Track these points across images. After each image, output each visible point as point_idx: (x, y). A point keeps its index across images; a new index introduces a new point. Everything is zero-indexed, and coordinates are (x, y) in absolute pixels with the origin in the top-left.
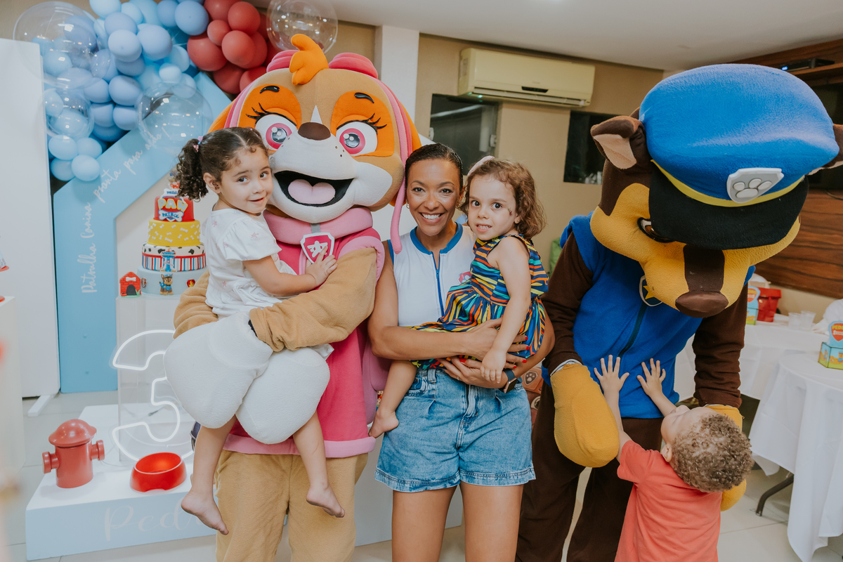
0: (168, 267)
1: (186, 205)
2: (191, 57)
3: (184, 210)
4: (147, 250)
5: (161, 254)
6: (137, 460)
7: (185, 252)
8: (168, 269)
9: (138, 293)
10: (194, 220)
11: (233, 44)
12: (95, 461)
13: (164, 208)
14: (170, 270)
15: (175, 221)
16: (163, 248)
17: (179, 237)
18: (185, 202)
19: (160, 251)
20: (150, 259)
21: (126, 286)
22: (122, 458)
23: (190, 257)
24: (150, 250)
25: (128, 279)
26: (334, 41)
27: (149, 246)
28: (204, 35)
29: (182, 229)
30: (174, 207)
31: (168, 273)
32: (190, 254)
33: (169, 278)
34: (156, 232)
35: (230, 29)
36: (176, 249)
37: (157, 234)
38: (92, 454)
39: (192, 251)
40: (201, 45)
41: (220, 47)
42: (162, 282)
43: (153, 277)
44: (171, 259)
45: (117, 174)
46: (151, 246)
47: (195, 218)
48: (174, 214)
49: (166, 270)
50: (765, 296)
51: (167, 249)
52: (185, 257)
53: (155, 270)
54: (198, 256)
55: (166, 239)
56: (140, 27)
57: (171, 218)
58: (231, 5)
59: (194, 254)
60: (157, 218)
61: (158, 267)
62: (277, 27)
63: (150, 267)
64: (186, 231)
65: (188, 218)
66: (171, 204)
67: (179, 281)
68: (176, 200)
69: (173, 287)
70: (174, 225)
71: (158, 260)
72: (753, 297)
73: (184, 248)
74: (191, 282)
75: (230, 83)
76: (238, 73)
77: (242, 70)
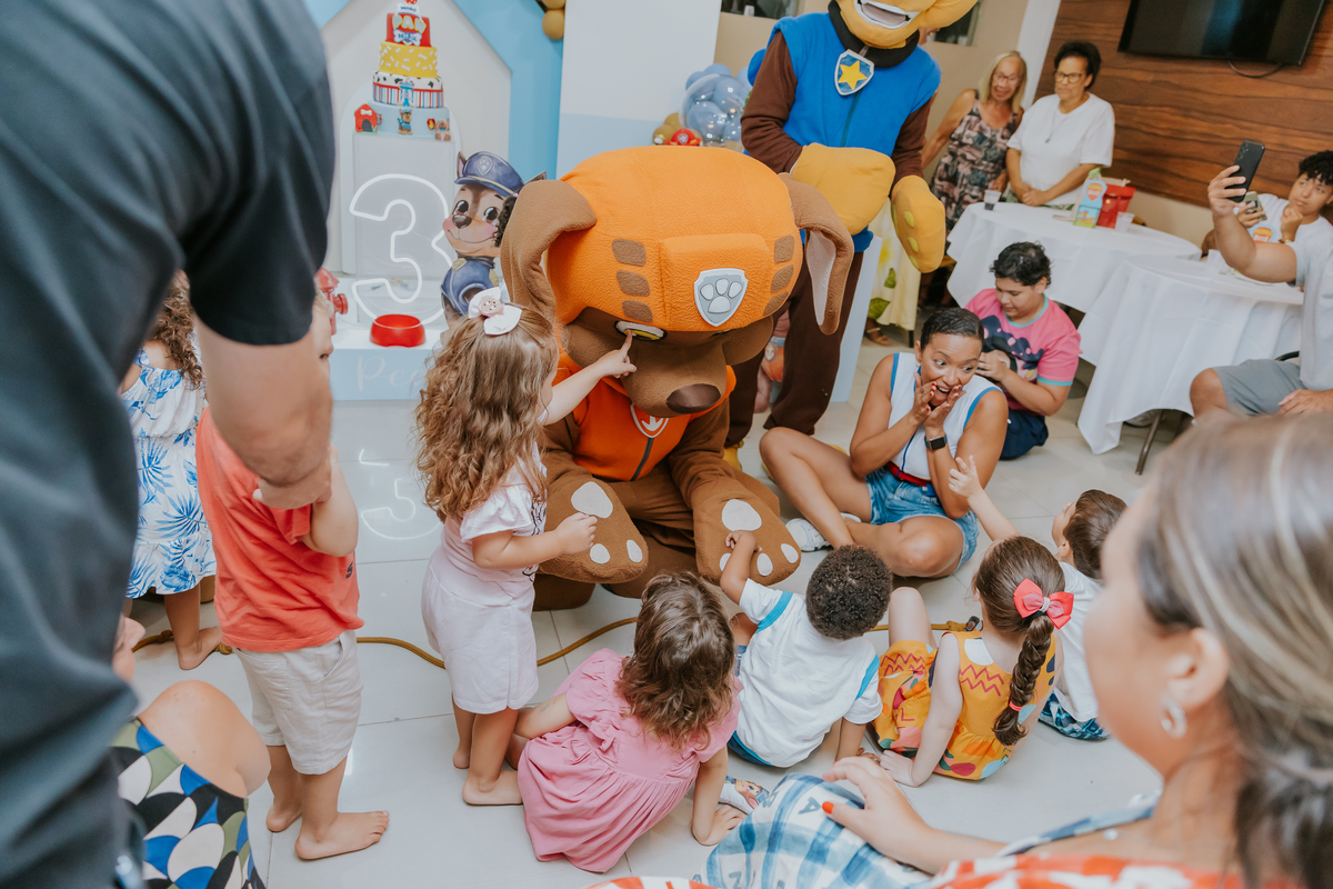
0: (407, 100)
1: (425, 26)
3: (422, 31)
4: (382, 79)
5: (398, 85)
6: (375, 317)
7: (424, 83)
8: (406, 103)
9: (374, 129)
10: (429, 46)
13: (400, 28)
14: (408, 105)
15: (413, 44)
16: (400, 77)
17: (417, 66)
18: (422, 22)
19: (397, 81)
20: (385, 90)
21: (361, 121)
23: (430, 91)
24: (385, 79)
25: (363, 112)
27: (382, 74)
29: (420, 55)
30: (411, 27)
31: (405, 109)
32: (429, 88)
33: (408, 113)
34: (391, 58)
36: (414, 80)
37: (393, 60)
39: (431, 84)
42: (400, 118)
43: (390, 113)
44: (410, 91)
46: (387, 75)
47: (432, 44)
48: (411, 35)
49: (404, 105)
50: (1113, 195)
51: (404, 79)
52: (424, 91)
53: (391, 104)
54: (437, 91)
55: (403, 66)
57: (408, 41)
59: (433, 88)
60: (391, 38)
61: (394, 100)
63: (384, 99)
64: (425, 58)
65: (425, 42)
66: (407, 23)
67: (418, 120)
68: (414, 17)
69: (413, 125)
70: (412, 50)
71: (395, 91)
72: (1097, 193)
73: (422, 79)
74: (431, 121)
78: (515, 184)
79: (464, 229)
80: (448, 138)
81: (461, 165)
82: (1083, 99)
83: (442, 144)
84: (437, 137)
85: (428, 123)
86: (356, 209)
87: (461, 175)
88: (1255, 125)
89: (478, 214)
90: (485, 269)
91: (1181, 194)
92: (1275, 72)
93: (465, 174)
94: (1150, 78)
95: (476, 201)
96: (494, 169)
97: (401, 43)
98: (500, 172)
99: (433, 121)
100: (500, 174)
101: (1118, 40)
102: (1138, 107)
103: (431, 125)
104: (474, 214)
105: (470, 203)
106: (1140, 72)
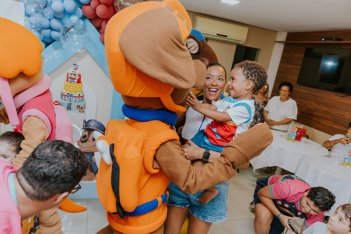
1: (79, 77)
2: (83, 12)
3: (78, 79)
4: (63, 93)
5: (68, 95)
7: (77, 95)
8: (70, 101)
10: (81, 83)
11: (101, 10)
13: (70, 78)
14: (71, 101)
15: (74, 83)
16: (69, 93)
17: (75, 89)
18: (78, 76)
19: (68, 94)
20: (64, 96)
23: (79, 97)
24: (64, 93)
25: (55, 103)
27: (64, 91)
28: (89, 4)
29: (76, 86)
30: (74, 78)
31: (69, 102)
32: (79, 96)
33: (70, 104)
34: (67, 86)
35: (100, 3)
36: (73, 93)
37: (67, 87)
39: (79, 95)
40: (88, 8)
41: (95, 10)
42: (68, 105)
43: (65, 103)
44: (72, 97)
45: (50, 57)
46: (65, 92)
47: (81, 82)
48: (74, 80)
49: (69, 101)
50: (299, 131)
51: (70, 93)
52: (77, 97)
53: (65, 101)
54: (81, 97)
57: (73, 82)
59: (80, 96)
60: (67, 81)
61: (66, 100)
63: (63, 99)
64: (78, 87)
65: (79, 81)
66: (73, 76)
67: (74, 106)
68: (75, 75)
69: (72, 107)
70: (74, 84)
71: (67, 97)
72: (295, 131)
73: (76, 93)
74: (78, 106)
75: (98, 24)
76: (101, 20)
77: (104, 19)
78: (103, 129)
79: (84, 144)
80: (83, 112)
81: (85, 123)
82: (288, 99)
83: (81, 114)
84: (80, 111)
85: (77, 107)
87: (84, 126)
88: (342, 111)
89: (89, 139)
90: (91, 156)
91: (319, 128)
92: (347, 96)
93: (86, 126)
94: (307, 92)
95: (89, 134)
96: (96, 125)
97: (70, 82)
98: (98, 125)
99: (79, 106)
100: (98, 126)
101: (297, 80)
102: (304, 100)
103: (78, 107)
104: (88, 139)
105: (87, 135)
106: (304, 90)
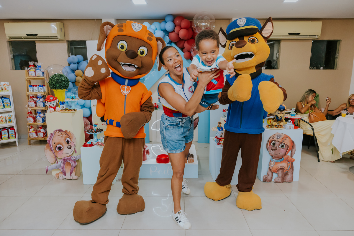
2: (170, 38)
6: (157, 156)
9: (157, 109)
11: (182, 33)
12: (147, 155)
22: (153, 156)
26: (214, 27)
28: (174, 31)
35: (181, 28)
38: (146, 153)
40: (173, 34)
41: (178, 34)
56: (156, 31)
58: (181, 21)
62: (195, 26)
75: (181, 45)
76: (183, 42)
77: (185, 40)
86: (152, 128)
